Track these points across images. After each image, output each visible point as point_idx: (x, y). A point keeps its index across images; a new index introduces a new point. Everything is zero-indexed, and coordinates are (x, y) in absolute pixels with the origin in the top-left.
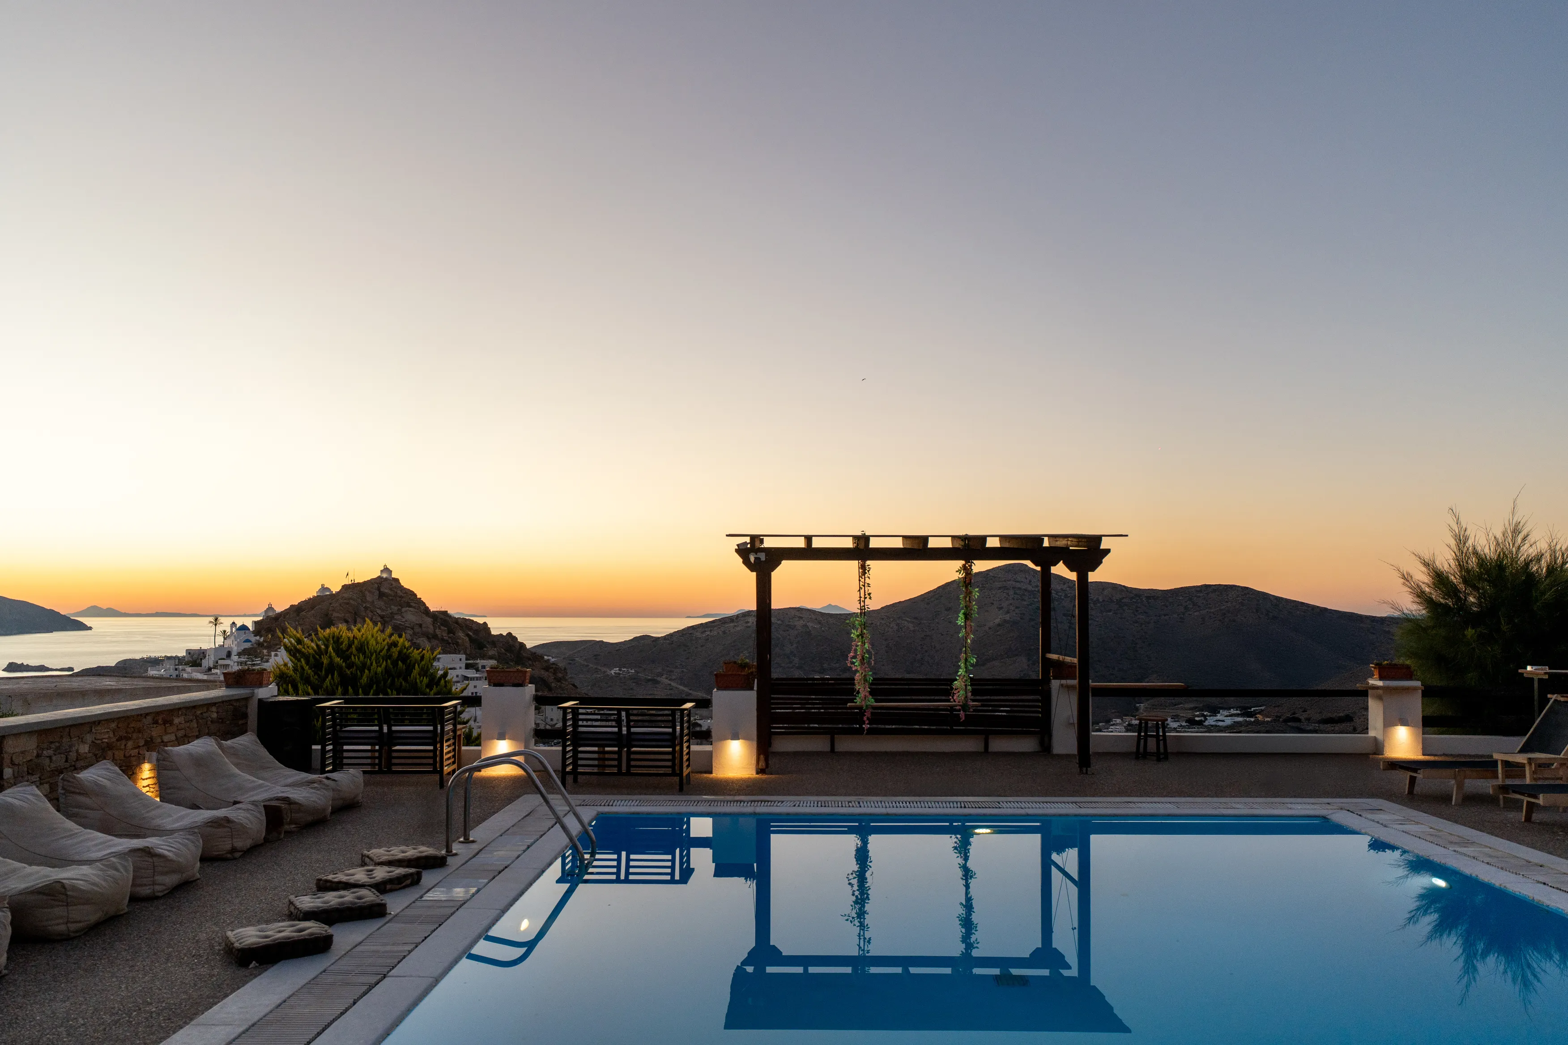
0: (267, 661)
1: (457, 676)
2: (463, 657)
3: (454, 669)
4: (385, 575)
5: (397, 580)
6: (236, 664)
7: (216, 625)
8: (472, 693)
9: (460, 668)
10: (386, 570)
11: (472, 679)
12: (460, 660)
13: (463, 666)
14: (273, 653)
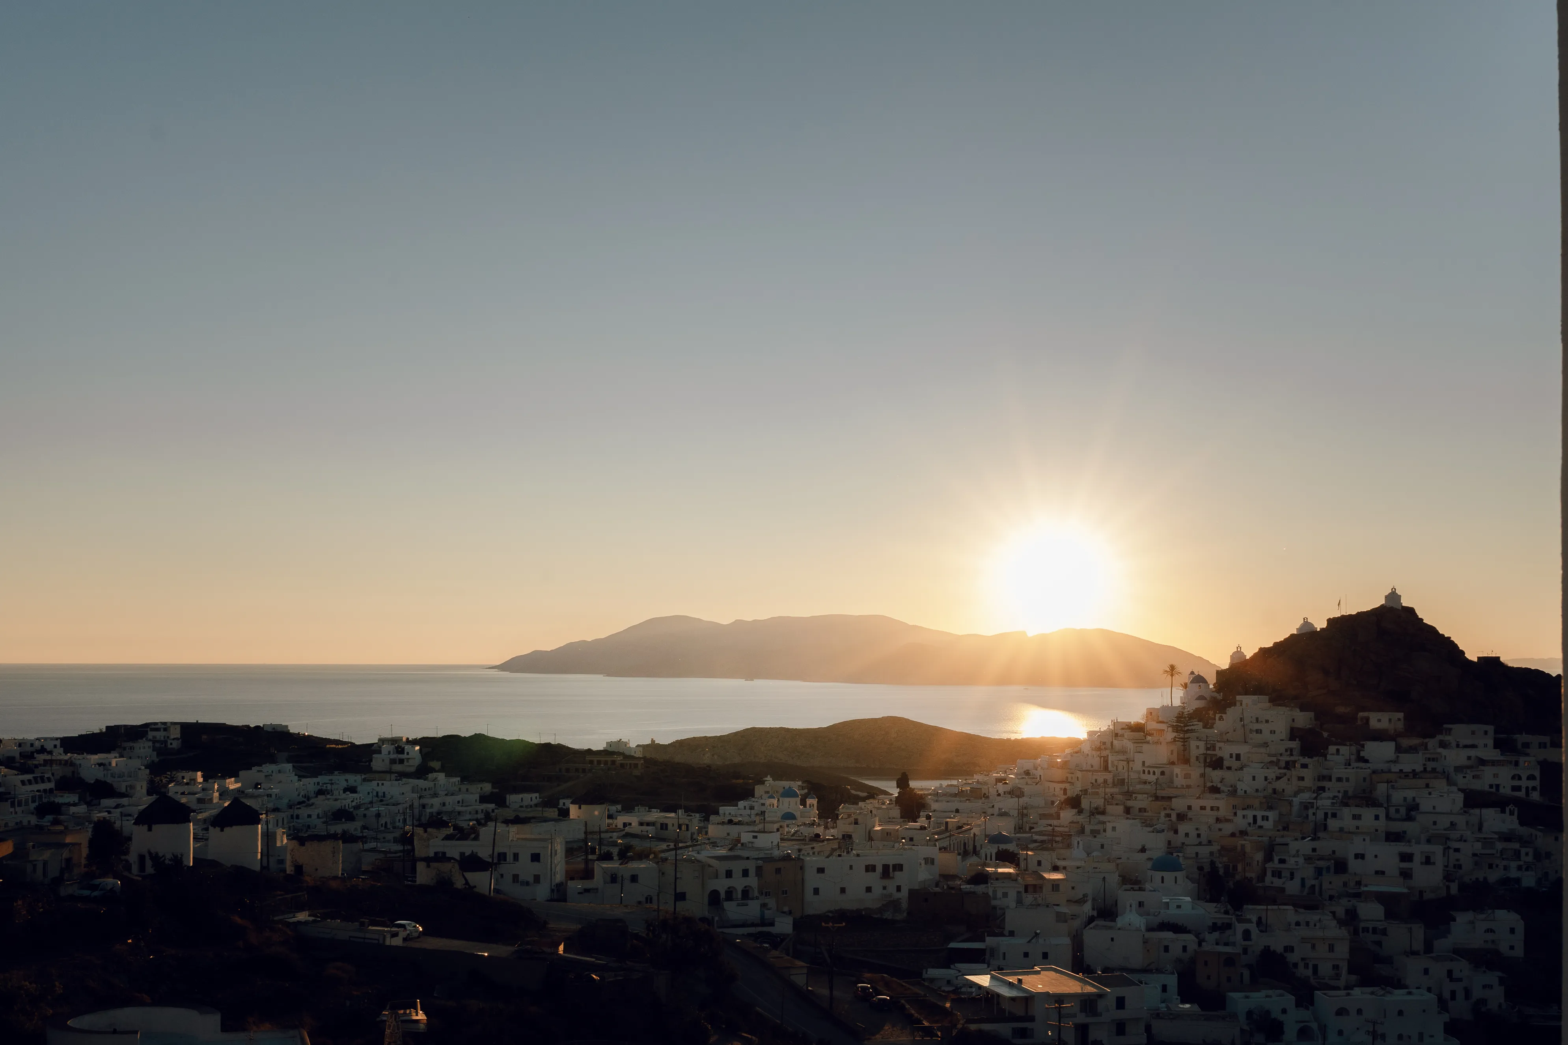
0: (1212, 727)
1: (1469, 758)
2: (1490, 729)
3: (1473, 746)
4: (1390, 605)
5: (1411, 611)
6: (1170, 729)
7: (1172, 675)
8: (1491, 786)
9: (1486, 746)
10: (1393, 596)
11: (1493, 763)
12: (1486, 733)
13: (1491, 743)
14: (1218, 716)
